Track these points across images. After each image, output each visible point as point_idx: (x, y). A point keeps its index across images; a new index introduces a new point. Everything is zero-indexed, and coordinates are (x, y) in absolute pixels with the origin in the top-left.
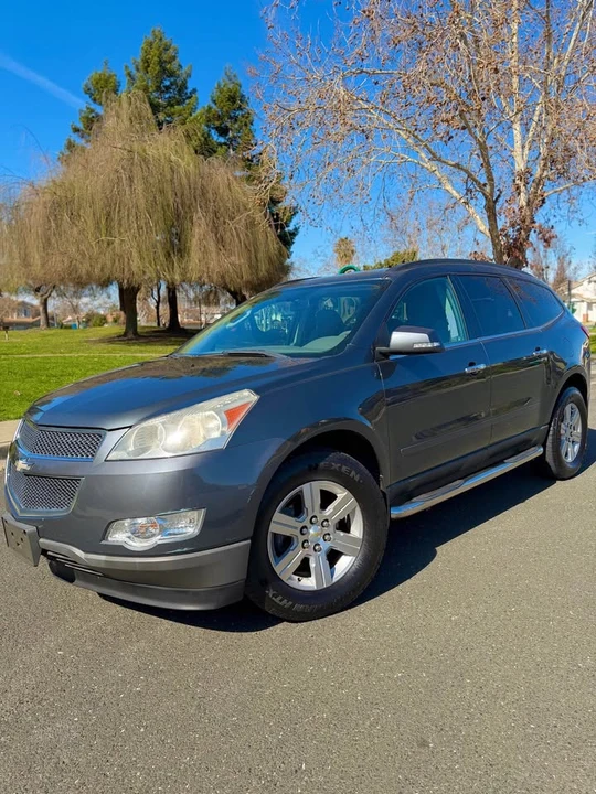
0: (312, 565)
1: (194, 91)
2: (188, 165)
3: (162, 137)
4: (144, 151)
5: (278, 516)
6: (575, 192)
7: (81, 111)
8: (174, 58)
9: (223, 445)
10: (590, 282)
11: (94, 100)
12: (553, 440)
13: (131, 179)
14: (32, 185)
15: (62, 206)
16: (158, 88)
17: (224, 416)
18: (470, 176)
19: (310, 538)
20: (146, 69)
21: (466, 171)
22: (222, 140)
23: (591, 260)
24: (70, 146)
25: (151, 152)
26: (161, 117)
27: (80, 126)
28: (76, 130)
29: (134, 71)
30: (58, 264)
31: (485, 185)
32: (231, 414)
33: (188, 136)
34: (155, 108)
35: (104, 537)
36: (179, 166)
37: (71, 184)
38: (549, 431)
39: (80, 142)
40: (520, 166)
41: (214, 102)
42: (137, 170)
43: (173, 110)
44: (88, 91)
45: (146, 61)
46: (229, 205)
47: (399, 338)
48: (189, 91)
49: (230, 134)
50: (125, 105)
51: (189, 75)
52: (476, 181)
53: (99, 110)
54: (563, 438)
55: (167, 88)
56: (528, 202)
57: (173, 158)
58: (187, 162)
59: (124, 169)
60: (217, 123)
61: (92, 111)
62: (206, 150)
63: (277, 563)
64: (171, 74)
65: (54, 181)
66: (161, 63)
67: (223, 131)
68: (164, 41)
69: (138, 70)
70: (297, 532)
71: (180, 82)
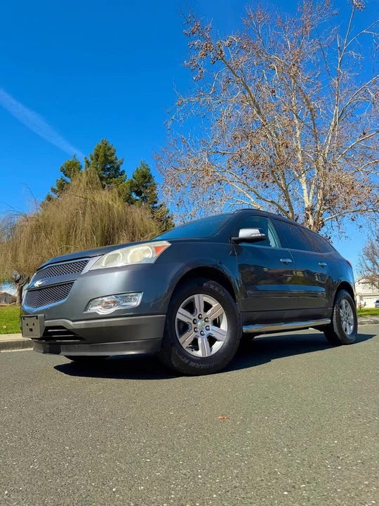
0: (200, 342)
1: (124, 171)
2: (119, 206)
3: (105, 192)
4: (94, 198)
5: (181, 310)
6: (340, 218)
7: (57, 180)
8: (113, 154)
9: (153, 262)
10: (359, 283)
11: (66, 175)
12: (336, 317)
13: (84, 214)
14: (25, 216)
15: (41, 228)
16: (103, 169)
17: (154, 249)
18: (279, 207)
19: (198, 327)
20: (97, 159)
21: (278, 205)
22: (138, 198)
23: (357, 268)
24: (49, 199)
25: (97, 199)
26: (104, 183)
27: (56, 188)
28: (53, 190)
29: (90, 160)
30: (34, 260)
31: (288, 212)
32: (157, 249)
33: (119, 193)
34: (102, 179)
35: (86, 309)
36: (113, 207)
37: (48, 216)
38: (333, 312)
39: (54, 196)
40: (308, 204)
41: (134, 178)
42: (88, 209)
43: (111, 180)
44: (62, 170)
45: (97, 155)
46: (142, 229)
47: (244, 233)
48: (121, 170)
49: (143, 195)
50: (84, 175)
51: (122, 163)
52: (283, 210)
53: (68, 180)
54: (343, 319)
55: (108, 169)
56: (315, 223)
57: (110, 203)
58: (118, 206)
59: (81, 208)
60: (136, 189)
61: (64, 181)
62: (130, 201)
63: (180, 337)
64: (112, 162)
65: (38, 215)
66: (105, 156)
67: (139, 193)
68: (108, 145)
69: (92, 159)
70: (191, 322)
71: (115, 166)
